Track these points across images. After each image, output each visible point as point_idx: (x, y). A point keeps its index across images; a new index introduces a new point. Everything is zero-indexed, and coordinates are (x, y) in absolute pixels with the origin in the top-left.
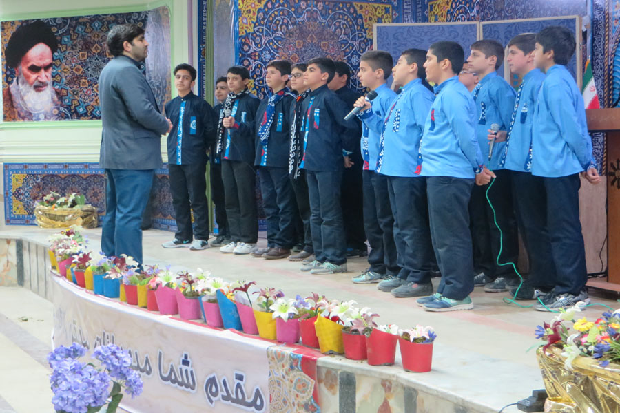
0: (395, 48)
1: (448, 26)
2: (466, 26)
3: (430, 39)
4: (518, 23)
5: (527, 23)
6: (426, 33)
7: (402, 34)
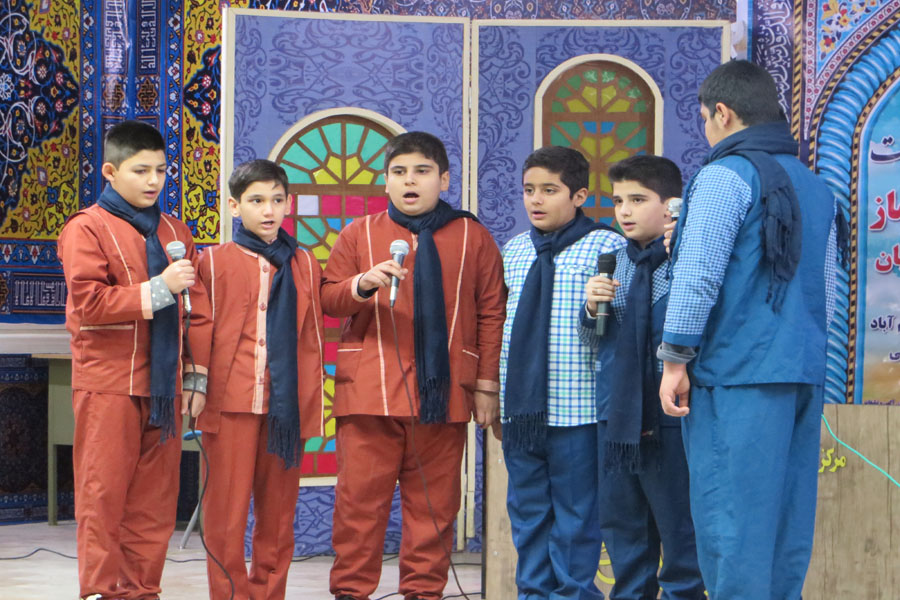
0: (276, 72)
1: (400, 26)
2: (440, 26)
3: (358, 55)
4: (574, 30)
5: (597, 31)
6: (349, 39)
7: (294, 36)
